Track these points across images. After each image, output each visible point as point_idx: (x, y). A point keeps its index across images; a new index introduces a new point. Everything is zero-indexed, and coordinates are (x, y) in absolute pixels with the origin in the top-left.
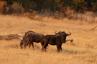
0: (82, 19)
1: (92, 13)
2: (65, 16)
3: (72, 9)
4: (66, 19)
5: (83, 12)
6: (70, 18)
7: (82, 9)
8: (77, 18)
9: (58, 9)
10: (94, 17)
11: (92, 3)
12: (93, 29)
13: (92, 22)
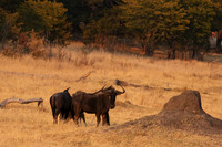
0: (60, 57)
1: (81, 45)
2: (27, 51)
3: (41, 35)
4: (28, 58)
5: (63, 44)
6: (38, 55)
7: (61, 37)
8: (50, 56)
9: (11, 36)
10: (86, 53)
11: (82, 25)
12: (84, 78)
13: (81, 62)
